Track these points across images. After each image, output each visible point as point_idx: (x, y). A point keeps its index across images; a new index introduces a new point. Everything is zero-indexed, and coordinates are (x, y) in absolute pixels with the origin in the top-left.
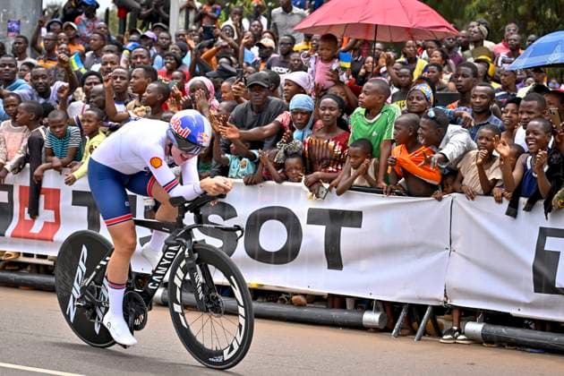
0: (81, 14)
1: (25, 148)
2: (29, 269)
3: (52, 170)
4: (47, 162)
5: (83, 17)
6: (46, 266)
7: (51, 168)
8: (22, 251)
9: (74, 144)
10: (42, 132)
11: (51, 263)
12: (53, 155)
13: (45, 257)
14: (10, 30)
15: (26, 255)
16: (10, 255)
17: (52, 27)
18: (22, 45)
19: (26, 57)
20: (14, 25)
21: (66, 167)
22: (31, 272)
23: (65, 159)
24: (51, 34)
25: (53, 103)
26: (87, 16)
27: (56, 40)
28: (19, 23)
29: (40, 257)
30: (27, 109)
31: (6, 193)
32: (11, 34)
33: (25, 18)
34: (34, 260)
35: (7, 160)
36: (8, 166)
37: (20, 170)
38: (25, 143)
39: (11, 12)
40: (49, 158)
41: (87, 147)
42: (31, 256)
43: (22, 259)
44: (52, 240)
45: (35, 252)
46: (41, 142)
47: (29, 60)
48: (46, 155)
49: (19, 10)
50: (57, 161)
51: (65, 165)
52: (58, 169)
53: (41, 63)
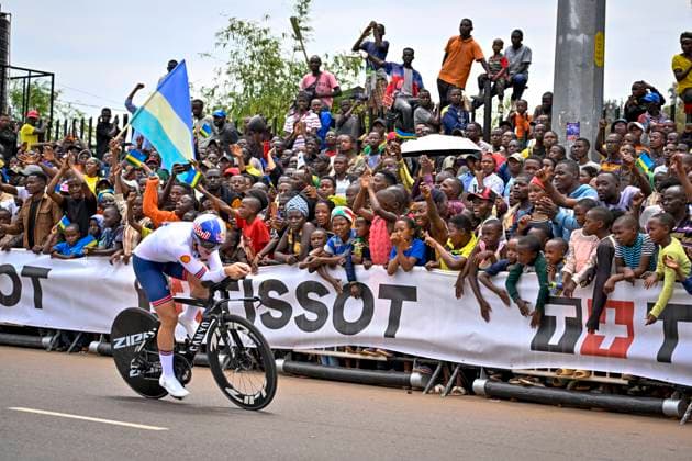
0: (644, 112)
1: (594, 258)
2: (601, 388)
3: (623, 282)
4: (617, 273)
5: (647, 115)
6: (619, 386)
7: (622, 279)
8: (593, 369)
9: (646, 253)
10: (613, 241)
11: (626, 382)
12: (624, 265)
13: (618, 376)
14: (569, 133)
15: (598, 374)
16: (580, 374)
17: (616, 127)
18: (582, 149)
19: (587, 160)
20: (574, 128)
21: (639, 278)
22: (603, 393)
23: (637, 269)
24: (615, 135)
25: (624, 208)
26: (651, 113)
27: (620, 142)
28: (578, 125)
29: (612, 375)
30: (595, 216)
31: (574, 308)
32: (569, 137)
33: (584, 119)
34: (607, 379)
35: (575, 272)
36: (576, 278)
37: (589, 282)
38: (595, 252)
39: (569, 114)
40: (620, 268)
41: (660, 257)
42: (603, 374)
43: (594, 378)
44: (625, 357)
45: (607, 371)
46: (611, 250)
47: (591, 164)
48: (617, 265)
49: (578, 112)
50: (629, 272)
51: (637, 276)
52: (629, 280)
53: (605, 167)
